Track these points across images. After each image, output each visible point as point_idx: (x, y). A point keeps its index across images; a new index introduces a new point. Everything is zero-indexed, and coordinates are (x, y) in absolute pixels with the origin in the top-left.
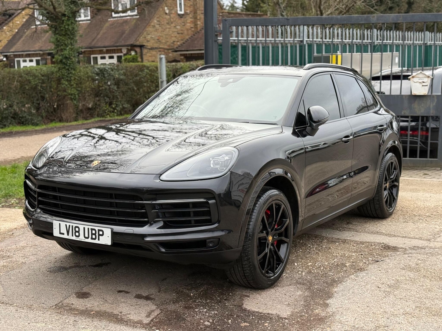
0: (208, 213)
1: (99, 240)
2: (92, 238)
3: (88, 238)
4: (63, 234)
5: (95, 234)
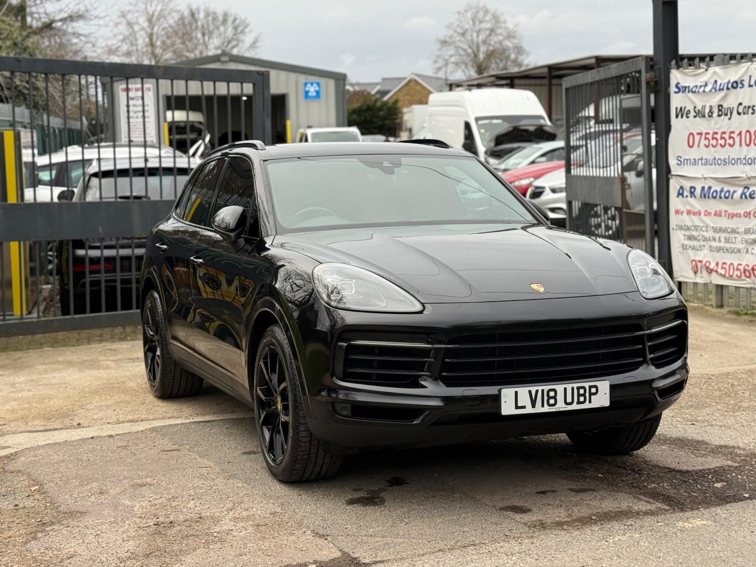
1: (590, 402)
2: (579, 403)
3: (571, 403)
4: (524, 407)
5: (584, 395)
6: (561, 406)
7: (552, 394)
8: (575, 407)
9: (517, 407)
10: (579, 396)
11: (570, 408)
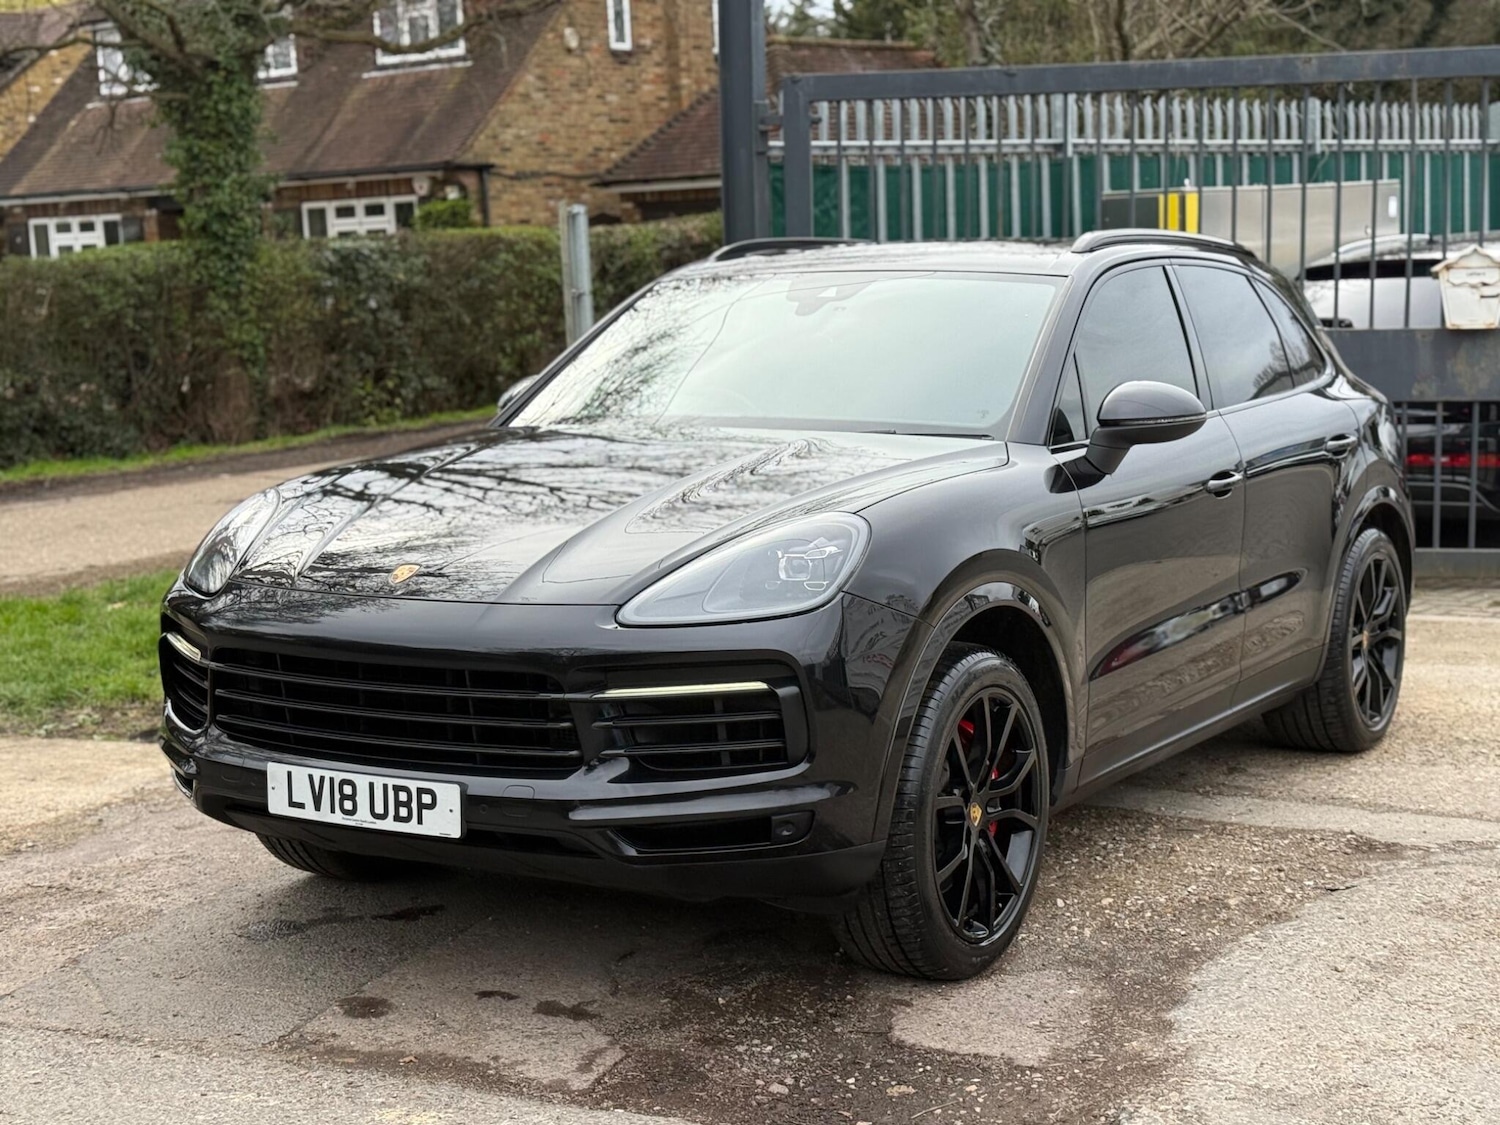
0: (775, 729)
1: (420, 821)
2: (397, 818)
3: (383, 817)
4: (301, 806)
5: (407, 804)
6: (363, 818)
7: (348, 790)
8: (389, 825)
9: (292, 804)
10: (398, 804)
11: (380, 825)
